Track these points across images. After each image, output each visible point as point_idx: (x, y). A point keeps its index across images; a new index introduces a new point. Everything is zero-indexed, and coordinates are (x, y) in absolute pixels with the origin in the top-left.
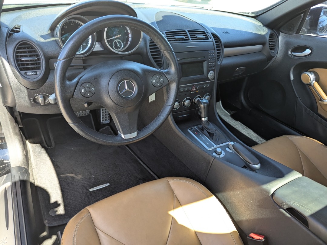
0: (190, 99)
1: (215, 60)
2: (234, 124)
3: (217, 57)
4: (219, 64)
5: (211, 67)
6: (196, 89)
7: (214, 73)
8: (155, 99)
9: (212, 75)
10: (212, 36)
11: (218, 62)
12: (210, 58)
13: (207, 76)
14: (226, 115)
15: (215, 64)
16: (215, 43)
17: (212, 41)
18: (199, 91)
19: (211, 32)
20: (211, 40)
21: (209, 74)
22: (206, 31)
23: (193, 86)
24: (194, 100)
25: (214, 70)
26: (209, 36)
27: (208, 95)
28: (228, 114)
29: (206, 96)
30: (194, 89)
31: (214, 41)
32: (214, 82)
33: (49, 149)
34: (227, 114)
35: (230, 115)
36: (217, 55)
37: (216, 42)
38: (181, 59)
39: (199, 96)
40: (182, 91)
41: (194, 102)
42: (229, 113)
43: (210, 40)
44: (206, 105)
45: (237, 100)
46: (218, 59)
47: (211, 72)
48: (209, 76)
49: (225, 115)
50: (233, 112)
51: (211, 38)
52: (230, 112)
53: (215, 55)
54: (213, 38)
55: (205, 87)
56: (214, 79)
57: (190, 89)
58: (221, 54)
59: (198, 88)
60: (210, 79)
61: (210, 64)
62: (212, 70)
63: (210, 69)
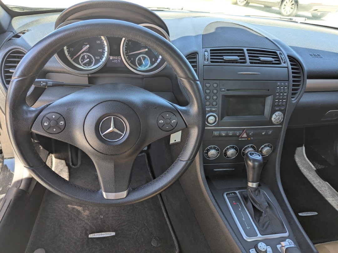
0: (236, 149)
1: (287, 95)
2: (318, 184)
3: (291, 92)
4: (293, 102)
5: (278, 106)
6: (247, 134)
7: (282, 115)
8: (180, 141)
9: (279, 118)
10: (288, 60)
11: (293, 99)
12: (278, 93)
13: (269, 119)
14: (309, 168)
15: (287, 102)
16: (291, 71)
17: (287, 67)
18: (252, 138)
19: (287, 53)
20: (285, 65)
21: (274, 116)
22: (278, 52)
23: (243, 131)
24: (244, 150)
25: (283, 112)
26: (282, 60)
27: (268, 146)
28: (312, 168)
29: (265, 146)
30: (245, 135)
31: (290, 67)
32: (281, 128)
33: (73, 168)
34: (311, 166)
35: (315, 169)
36: (291, 87)
37: (292, 69)
38: (227, 90)
39: (252, 146)
40: (224, 135)
41: (243, 153)
42: (314, 165)
43: (283, 65)
44: (256, 164)
45: (329, 151)
46: (293, 94)
47: (277, 113)
48: (273, 119)
49: (306, 168)
50: (320, 167)
51: (285, 63)
52: (317, 165)
53: (288, 88)
54: (289, 63)
55: (263, 133)
56: (281, 124)
57: (238, 134)
58: (300, 87)
59: (250, 134)
60: (275, 123)
61: (277, 100)
62: (280, 110)
63: (276, 109)
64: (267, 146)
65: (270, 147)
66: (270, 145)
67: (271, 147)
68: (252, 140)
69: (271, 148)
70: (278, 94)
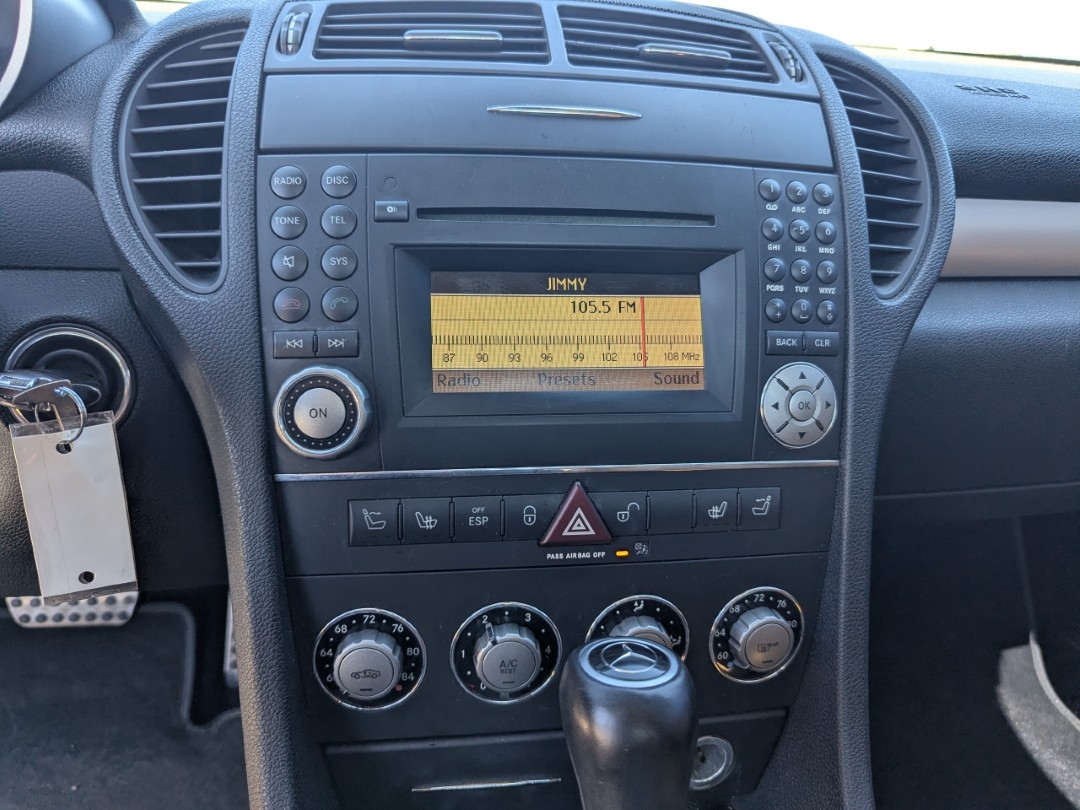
0: (538, 630)
1: (841, 259)
5: (792, 321)
6: (602, 519)
7: (828, 384)
9: (806, 407)
12: (773, 239)
13: (738, 413)
15: (842, 300)
18: (641, 548)
20: (803, 87)
21: (771, 393)
23: (564, 494)
25: (831, 360)
27: (769, 604)
32: (836, 472)
39: (648, 605)
40: (429, 523)
47: (790, 373)
48: (767, 411)
53: (840, 214)
55: (715, 512)
56: (832, 444)
57: (530, 520)
59: (623, 516)
60: (786, 437)
61: (779, 288)
62: (804, 353)
63: (779, 342)
64: (759, 605)
65: (782, 612)
66: (783, 597)
67: (789, 613)
68: (641, 559)
69: (787, 618)
70: (776, 247)
